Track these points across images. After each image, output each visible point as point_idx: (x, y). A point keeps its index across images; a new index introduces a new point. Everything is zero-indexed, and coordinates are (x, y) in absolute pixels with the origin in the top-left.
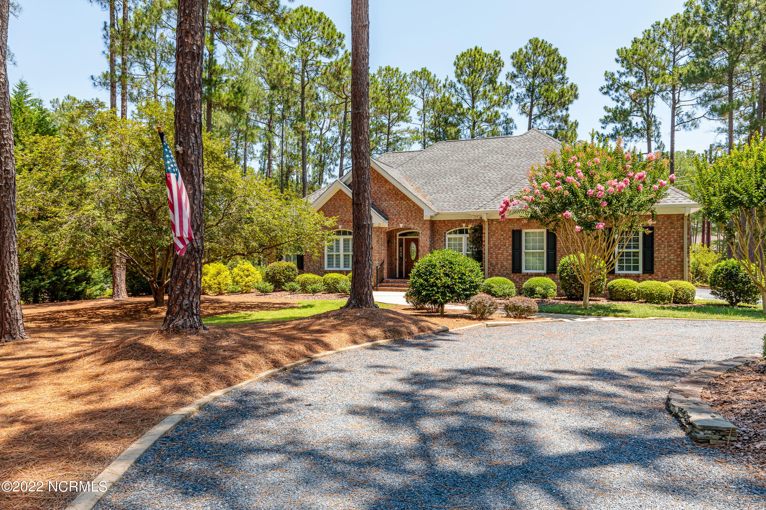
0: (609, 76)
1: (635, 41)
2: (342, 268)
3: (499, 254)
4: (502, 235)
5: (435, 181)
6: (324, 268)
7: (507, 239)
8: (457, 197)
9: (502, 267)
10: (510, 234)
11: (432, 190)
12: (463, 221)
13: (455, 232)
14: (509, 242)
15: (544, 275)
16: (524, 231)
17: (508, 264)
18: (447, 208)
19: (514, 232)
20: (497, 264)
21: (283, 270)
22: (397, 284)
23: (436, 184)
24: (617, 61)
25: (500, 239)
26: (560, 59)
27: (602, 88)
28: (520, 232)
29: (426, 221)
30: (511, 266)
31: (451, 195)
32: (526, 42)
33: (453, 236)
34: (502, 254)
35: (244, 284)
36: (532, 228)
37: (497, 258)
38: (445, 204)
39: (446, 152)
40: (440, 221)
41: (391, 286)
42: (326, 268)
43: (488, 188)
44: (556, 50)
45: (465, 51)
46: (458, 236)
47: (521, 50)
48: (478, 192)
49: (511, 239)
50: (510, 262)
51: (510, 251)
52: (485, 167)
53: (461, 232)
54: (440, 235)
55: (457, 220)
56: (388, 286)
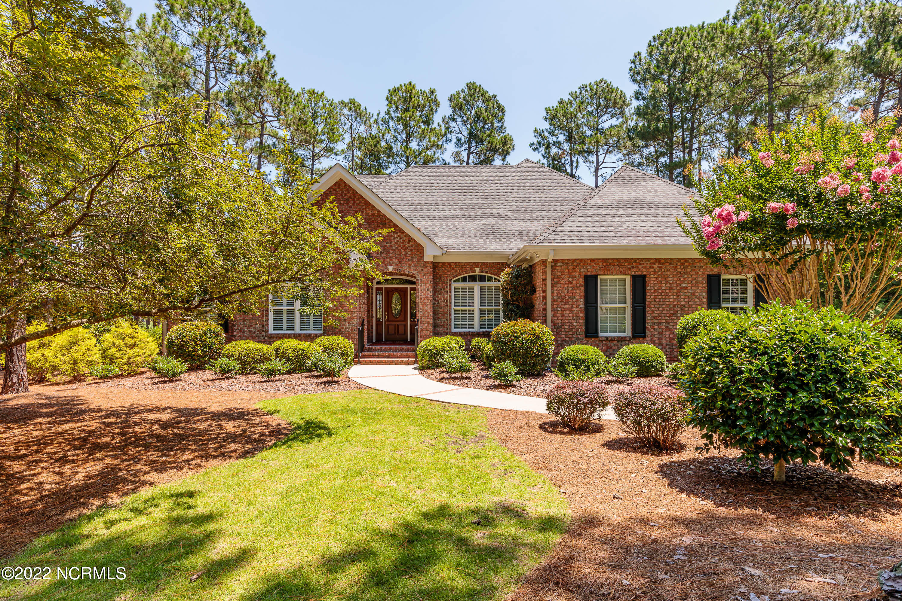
0: (539, 133)
1: (561, 102)
2: (298, 330)
3: (566, 309)
4: (570, 283)
5: (425, 211)
6: (268, 331)
7: (578, 289)
8: (464, 232)
9: (570, 329)
10: (582, 280)
11: (424, 222)
12: (476, 264)
13: (464, 280)
14: (580, 293)
15: (630, 341)
16: (601, 277)
17: (579, 324)
18: (455, 246)
19: (587, 278)
20: (563, 325)
21: (201, 336)
22: (387, 353)
23: (428, 214)
24: (546, 119)
25: (567, 289)
26: (499, 107)
27: (532, 145)
28: (596, 277)
29: (428, 262)
30: (583, 328)
31: (454, 229)
32: (463, 86)
33: (461, 285)
34: (570, 310)
35: (125, 360)
36: (612, 273)
37: (563, 316)
38: (451, 241)
39: (427, 177)
40: (443, 264)
41: (378, 356)
42: (271, 331)
43: (501, 223)
44: (495, 96)
45: (397, 86)
46: (468, 285)
47: (458, 93)
48: (489, 227)
49: (582, 288)
50: (582, 321)
51: (582, 306)
52: (486, 198)
53: (473, 279)
54: (443, 283)
55: (468, 263)
56: (373, 356)
